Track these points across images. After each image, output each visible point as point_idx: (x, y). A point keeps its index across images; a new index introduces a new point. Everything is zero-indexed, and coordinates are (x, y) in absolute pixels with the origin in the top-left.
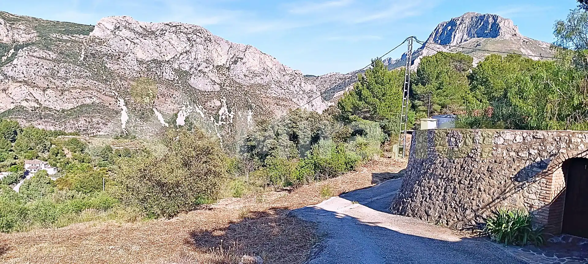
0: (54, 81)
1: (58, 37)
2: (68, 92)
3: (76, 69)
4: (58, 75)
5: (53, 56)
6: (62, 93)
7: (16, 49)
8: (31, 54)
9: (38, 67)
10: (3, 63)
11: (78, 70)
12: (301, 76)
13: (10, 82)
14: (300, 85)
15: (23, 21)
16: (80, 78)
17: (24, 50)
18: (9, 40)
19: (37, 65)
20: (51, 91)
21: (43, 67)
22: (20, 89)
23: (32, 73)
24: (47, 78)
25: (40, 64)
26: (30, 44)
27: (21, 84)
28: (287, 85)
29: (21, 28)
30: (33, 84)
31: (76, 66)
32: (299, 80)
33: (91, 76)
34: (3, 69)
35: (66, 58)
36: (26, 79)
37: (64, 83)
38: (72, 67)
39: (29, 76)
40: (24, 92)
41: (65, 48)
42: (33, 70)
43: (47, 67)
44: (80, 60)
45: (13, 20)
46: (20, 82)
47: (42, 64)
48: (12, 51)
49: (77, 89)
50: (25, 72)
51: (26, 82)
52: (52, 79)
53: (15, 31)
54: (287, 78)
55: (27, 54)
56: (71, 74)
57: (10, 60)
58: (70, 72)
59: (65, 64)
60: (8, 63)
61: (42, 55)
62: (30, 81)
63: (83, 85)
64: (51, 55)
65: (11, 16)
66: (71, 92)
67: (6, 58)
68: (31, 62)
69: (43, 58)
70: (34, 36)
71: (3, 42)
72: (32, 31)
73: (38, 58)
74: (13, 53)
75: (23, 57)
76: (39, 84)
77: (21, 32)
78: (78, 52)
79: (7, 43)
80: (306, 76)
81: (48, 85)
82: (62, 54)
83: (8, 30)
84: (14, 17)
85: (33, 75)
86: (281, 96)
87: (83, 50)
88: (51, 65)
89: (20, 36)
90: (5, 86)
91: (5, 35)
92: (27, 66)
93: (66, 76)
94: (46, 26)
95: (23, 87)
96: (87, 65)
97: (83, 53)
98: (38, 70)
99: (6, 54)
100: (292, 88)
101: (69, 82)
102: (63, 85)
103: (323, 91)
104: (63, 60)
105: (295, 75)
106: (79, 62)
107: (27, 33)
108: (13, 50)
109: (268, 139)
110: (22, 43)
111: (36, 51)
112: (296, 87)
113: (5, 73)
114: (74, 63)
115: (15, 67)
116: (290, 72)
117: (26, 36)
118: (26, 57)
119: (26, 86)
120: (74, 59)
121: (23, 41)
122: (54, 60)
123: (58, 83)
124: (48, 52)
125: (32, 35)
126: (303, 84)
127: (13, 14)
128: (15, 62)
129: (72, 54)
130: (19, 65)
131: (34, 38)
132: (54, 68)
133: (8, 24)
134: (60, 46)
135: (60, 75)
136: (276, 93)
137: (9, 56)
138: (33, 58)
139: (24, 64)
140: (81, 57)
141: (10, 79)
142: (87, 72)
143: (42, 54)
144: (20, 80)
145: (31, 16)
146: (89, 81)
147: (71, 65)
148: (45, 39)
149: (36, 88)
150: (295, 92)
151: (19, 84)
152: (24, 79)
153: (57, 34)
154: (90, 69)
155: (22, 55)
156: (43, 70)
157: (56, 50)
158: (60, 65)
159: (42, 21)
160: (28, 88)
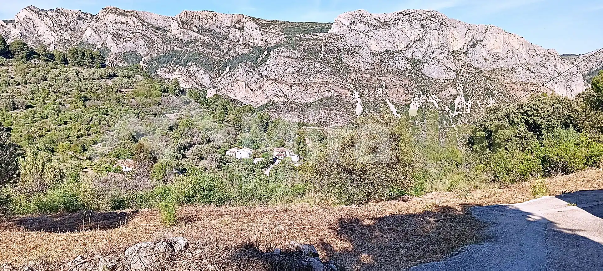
0: (299, 77)
1: (301, 37)
2: (310, 87)
3: (317, 65)
4: (302, 72)
5: (298, 55)
6: (306, 88)
7: (269, 51)
8: (280, 54)
9: (286, 65)
10: (259, 64)
11: (318, 66)
12: (556, 56)
13: (264, 80)
14: (555, 66)
15: (273, 25)
16: (320, 73)
17: (274, 51)
18: (263, 43)
19: (285, 64)
20: (297, 87)
21: (290, 65)
22: (272, 86)
23: (281, 71)
24: (293, 75)
25: (287, 63)
26: (279, 46)
27: (273, 82)
28: (538, 68)
29: (272, 31)
30: (282, 81)
31: (317, 63)
32: (554, 61)
33: (330, 71)
34: (259, 69)
35: (308, 56)
36: (277, 77)
37: (307, 79)
38: (313, 64)
39: (279, 74)
40: (275, 88)
41: (307, 47)
42: (282, 69)
43: (293, 66)
44: (320, 57)
45: (266, 26)
46: (272, 80)
47: (289, 63)
48: (266, 53)
49: (318, 84)
50: (276, 71)
51: (276, 80)
52: (297, 76)
53: (268, 35)
54: (538, 59)
55: (277, 54)
56: (312, 70)
57: (264, 61)
58: (312, 69)
59: (308, 61)
60: (263, 64)
61: (289, 55)
62: (280, 78)
63: (323, 80)
64: (296, 54)
65: (264, 22)
66: (313, 87)
67: (261, 59)
68: (280, 62)
69: (290, 57)
70: (282, 38)
71: (259, 45)
72: (281, 33)
73: (286, 57)
74: (267, 54)
75: (274, 57)
76: (287, 81)
77: (272, 35)
78: (319, 49)
79: (262, 46)
80: (564, 55)
81: (294, 82)
82: (306, 52)
83: (262, 34)
84: (267, 22)
85: (282, 73)
86: (530, 81)
87: (323, 47)
88: (296, 63)
89: (271, 39)
90: (261, 84)
91: (260, 39)
92: (277, 65)
93: (309, 72)
94: (292, 28)
95: (274, 84)
96: (326, 61)
97: (323, 50)
98: (286, 68)
99: (261, 56)
100: (544, 71)
101: (311, 78)
102: (306, 81)
103: (586, 73)
104: (306, 57)
105: (548, 55)
106: (319, 59)
107: (277, 36)
108: (266, 51)
109: (501, 129)
110: (273, 45)
111: (284, 51)
112: (550, 69)
113: (260, 73)
114: (316, 60)
115: (268, 67)
116: (541, 52)
117: (276, 38)
118: (277, 57)
119: (277, 83)
120: (315, 57)
121: (274, 43)
122: (298, 59)
123: (302, 79)
124: (294, 51)
125: (281, 37)
126: (558, 66)
127: (266, 20)
128: (268, 62)
129: (313, 52)
130: (271, 64)
131: (283, 40)
132: (299, 66)
133: (262, 29)
134: (304, 45)
135: (304, 72)
136: (524, 78)
137: (263, 57)
138: (282, 58)
139: (275, 63)
140: (321, 54)
141: (264, 77)
142: (327, 67)
143: (288, 53)
144: (272, 78)
145: (279, 20)
146: (327, 76)
147: (313, 62)
148: (291, 39)
149: (284, 85)
150: (548, 75)
151: (271, 82)
152: (275, 77)
153: (301, 34)
154: (329, 64)
155: (273, 56)
156: (290, 68)
157: (300, 49)
158: (304, 62)
159: (289, 24)
160: (278, 85)
